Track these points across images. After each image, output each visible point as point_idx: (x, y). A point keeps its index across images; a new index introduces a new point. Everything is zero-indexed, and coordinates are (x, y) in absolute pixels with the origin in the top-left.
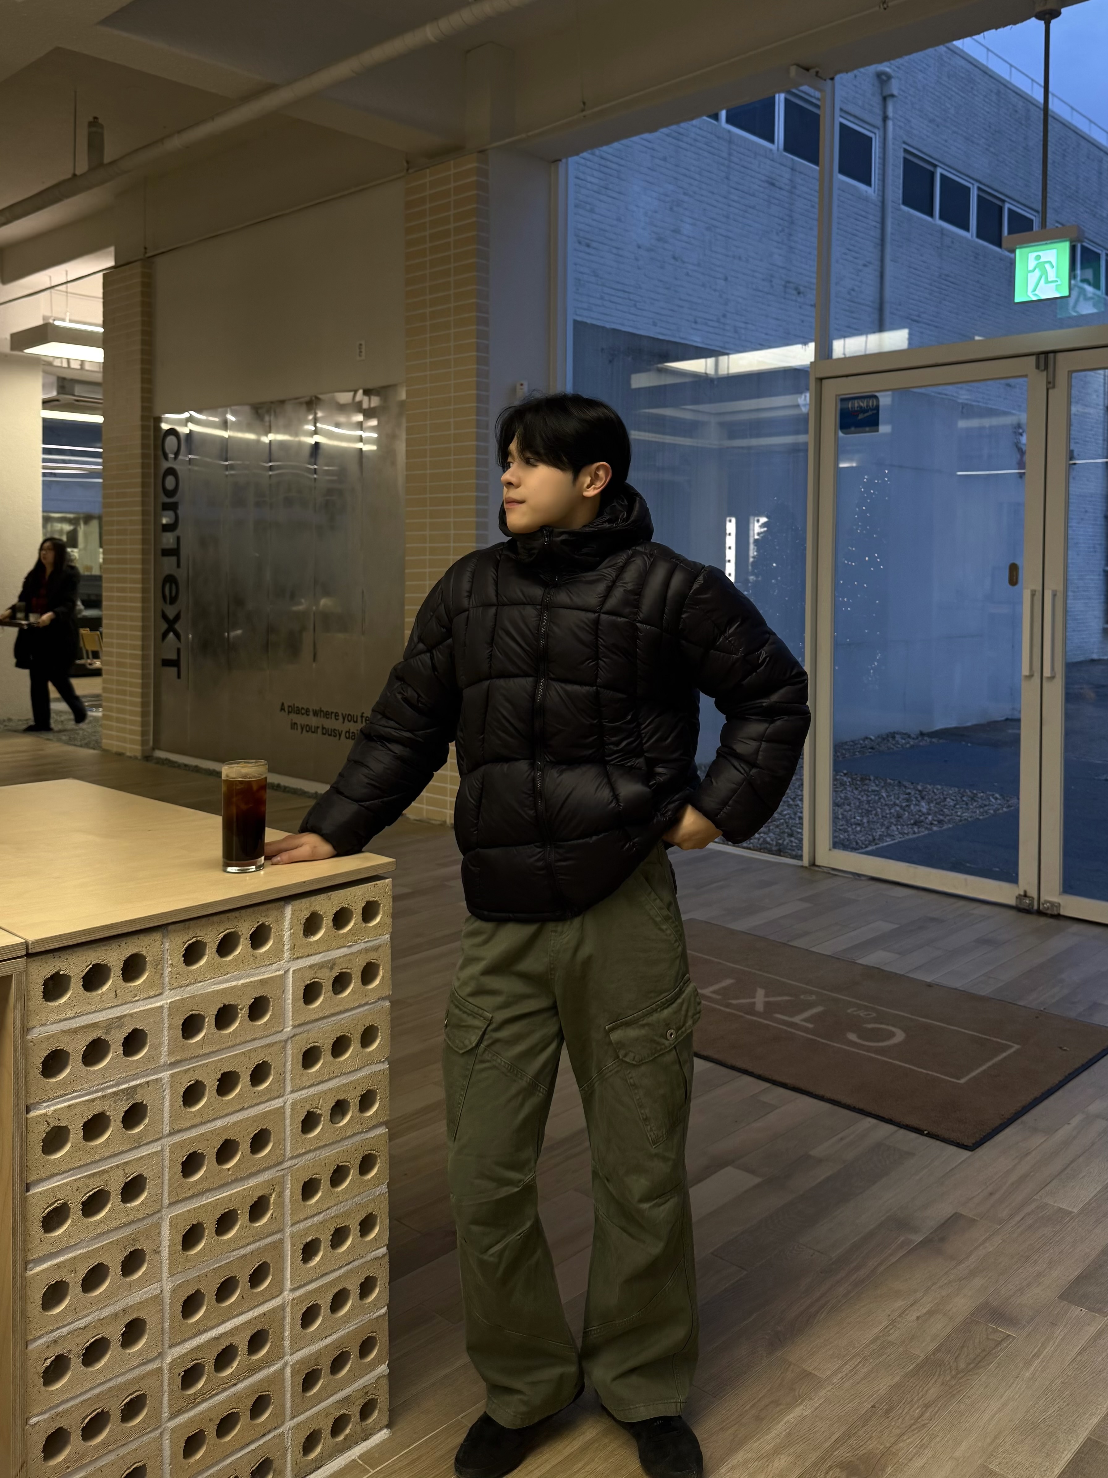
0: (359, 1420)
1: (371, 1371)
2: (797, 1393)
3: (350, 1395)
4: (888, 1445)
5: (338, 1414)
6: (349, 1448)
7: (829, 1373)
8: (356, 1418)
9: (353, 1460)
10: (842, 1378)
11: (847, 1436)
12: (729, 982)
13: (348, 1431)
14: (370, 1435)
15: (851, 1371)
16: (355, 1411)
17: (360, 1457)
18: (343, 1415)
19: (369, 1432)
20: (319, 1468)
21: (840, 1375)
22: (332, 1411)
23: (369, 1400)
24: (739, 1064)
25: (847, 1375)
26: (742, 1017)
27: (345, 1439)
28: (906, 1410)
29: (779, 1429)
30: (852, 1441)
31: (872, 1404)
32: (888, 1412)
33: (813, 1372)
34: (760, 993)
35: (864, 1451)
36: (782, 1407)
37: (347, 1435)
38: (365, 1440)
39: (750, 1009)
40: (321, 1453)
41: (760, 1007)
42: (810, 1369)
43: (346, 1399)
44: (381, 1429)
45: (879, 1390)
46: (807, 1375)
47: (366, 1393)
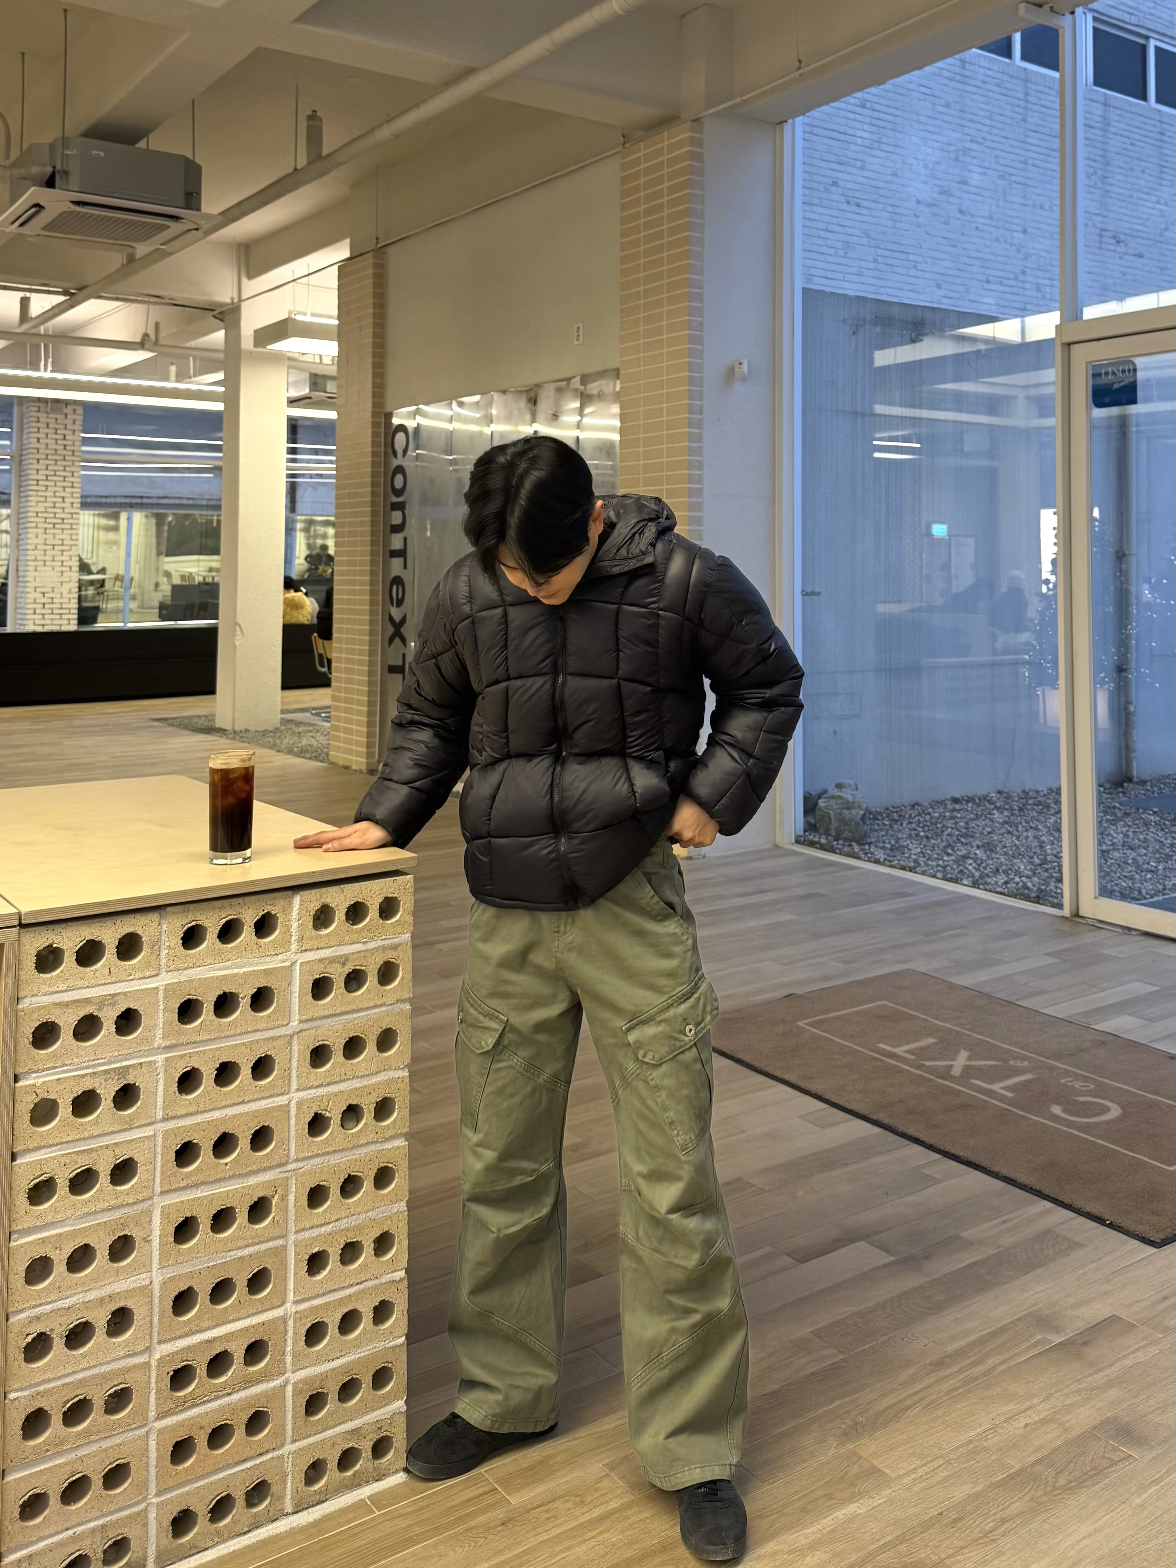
0: (371, 1457)
1: (385, 1405)
2: (857, 1490)
3: (360, 1428)
4: (943, 1556)
5: (347, 1447)
6: (359, 1486)
7: (902, 1472)
8: (367, 1453)
9: (362, 1500)
10: (914, 1480)
11: (900, 1540)
12: (930, 1041)
13: (357, 1467)
14: (384, 1475)
15: (927, 1473)
16: (366, 1447)
17: (369, 1498)
18: (352, 1448)
19: (382, 1472)
20: (323, 1502)
21: (913, 1476)
22: (339, 1441)
23: (383, 1438)
24: (912, 1131)
25: (921, 1476)
26: (931, 1080)
27: (354, 1475)
28: (977, 1523)
29: (826, 1523)
30: (903, 1548)
31: (940, 1511)
32: (956, 1521)
33: (883, 1469)
34: (963, 1055)
35: (913, 1560)
36: (835, 1501)
37: (356, 1472)
38: (377, 1480)
39: (946, 1073)
40: (327, 1485)
41: (957, 1071)
42: (880, 1467)
43: (356, 1431)
44: (396, 1472)
45: (953, 1497)
46: (875, 1471)
47: (380, 1428)
